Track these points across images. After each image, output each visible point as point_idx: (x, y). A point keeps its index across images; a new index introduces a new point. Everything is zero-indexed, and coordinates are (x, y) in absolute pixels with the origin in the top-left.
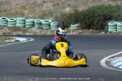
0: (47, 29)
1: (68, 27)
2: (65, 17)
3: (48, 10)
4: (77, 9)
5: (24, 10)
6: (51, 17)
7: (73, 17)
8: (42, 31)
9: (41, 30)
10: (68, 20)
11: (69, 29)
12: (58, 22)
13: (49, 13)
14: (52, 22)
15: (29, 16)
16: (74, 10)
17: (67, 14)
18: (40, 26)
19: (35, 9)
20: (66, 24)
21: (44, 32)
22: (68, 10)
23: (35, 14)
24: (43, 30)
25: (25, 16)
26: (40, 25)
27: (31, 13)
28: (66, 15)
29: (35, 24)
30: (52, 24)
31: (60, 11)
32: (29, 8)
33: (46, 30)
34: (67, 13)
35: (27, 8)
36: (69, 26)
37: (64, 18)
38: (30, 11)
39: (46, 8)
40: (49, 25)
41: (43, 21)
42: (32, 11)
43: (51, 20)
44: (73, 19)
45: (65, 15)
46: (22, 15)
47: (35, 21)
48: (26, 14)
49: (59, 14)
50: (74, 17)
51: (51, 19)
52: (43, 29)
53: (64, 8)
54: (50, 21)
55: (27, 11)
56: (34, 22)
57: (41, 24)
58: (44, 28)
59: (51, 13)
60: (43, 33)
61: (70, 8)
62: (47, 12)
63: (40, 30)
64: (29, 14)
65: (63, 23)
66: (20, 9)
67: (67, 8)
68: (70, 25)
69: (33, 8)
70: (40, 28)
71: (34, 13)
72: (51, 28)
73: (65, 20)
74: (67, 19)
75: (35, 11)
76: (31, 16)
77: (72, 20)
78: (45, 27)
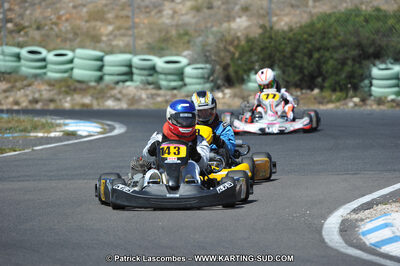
0: (174, 88)
1: (242, 81)
2: (232, 49)
3: (177, 26)
4: (270, 21)
5: (99, 24)
6: (188, 49)
7: (257, 50)
8: (159, 95)
9: (154, 92)
10: (240, 58)
11: (244, 87)
12: (208, 66)
13: (180, 36)
14: (189, 64)
15: (115, 43)
16: (263, 27)
17: (238, 38)
18: (150, 79)
19: (137, 20)
20: (236, 72)
21: (165, 96)
22: (241, 25)
23: (135, 37)
24: (162, 92)
25: (102, 45)
26: (151, 75)
27: (124, 35)
28: (236, 43)
29: (134, 70)
30: (189, 70)
31: (215, 29)
32: (117, 17)
33: (169, 93)
34: (239, 34)
35: (110, 16)
36: (245, 77)
37: (229, 51)
38: (119, 28)
39: (172, 17)
40: (180, 74)
41: (159, 62)
42: (127, 29)
43: (185, 57)
44: (256, 54)
45: (231, 43)
46: (94, 40)
47: (136, 60)
48: (104, 38)
49: (211, 40)
50: (262, 50)
51: (186, 53)
52: (159, 87)
53: (230, 18)
54: (184, 61)
55: (110, 28)
56: (130, 66)
57: (153, 69)
58: (163, 83)
59: (186, 34)
60: (159, 99)
61: (250, 17)
62: (174, 32)
63: (151, 90)
64: (115, 36)
65: (226, 68)
66: (87, 21)
67: (240, 17)
68: (248, 76)
69: (128, 17)
70: (149, 84)
71: (130, 32)
72: (185, 85)
73: (232, 59)
74: (237, 55)
75: (134, 26)
76: (120, 42)
77: (255, 58)
78: (166, 80)
